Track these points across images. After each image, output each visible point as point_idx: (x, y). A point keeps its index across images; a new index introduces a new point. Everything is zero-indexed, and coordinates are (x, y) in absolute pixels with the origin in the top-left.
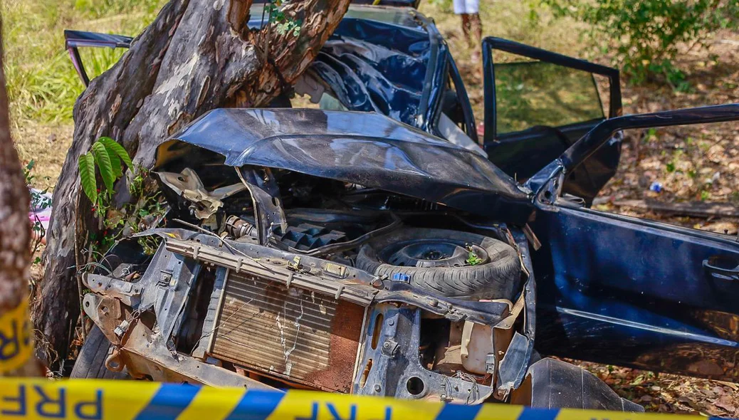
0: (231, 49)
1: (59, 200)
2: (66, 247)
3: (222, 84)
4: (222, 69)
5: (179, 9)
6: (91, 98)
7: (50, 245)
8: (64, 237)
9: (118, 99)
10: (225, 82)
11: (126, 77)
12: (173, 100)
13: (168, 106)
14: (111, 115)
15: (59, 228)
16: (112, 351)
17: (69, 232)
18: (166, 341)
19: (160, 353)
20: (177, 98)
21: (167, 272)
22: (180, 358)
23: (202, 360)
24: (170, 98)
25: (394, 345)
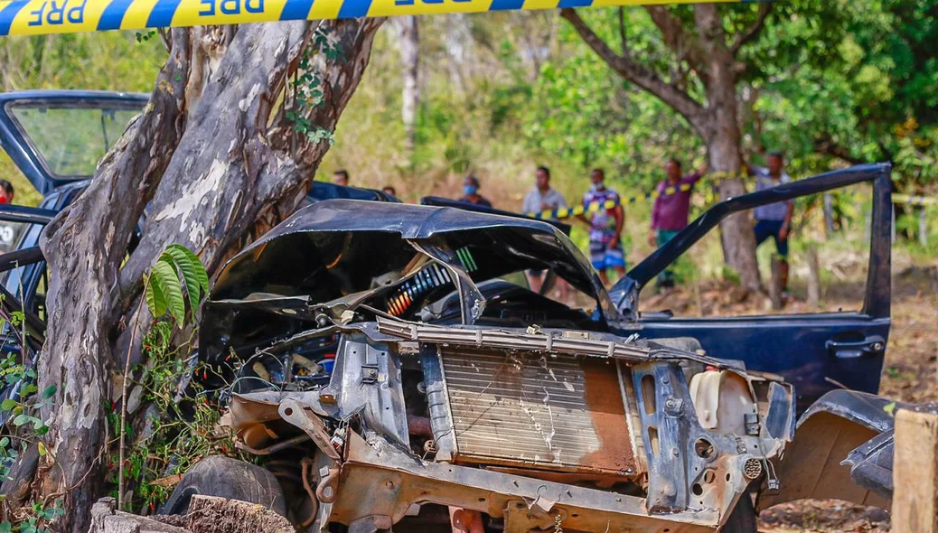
0: (264, 158)
1: (58, 356)
2: (90, 415)
3: (255, 200)
4: (255, 182)
5: (156, 125)
6: (78, 226)
7: (60, 416)
8: (86, 401)
9: (112, 229)
10: (258, 199)
11: (117, 200)
12: (194, 223)
13: (188, 231)
14: (107, 247)
15: (78, 388)
16: (327, 472)
17: (92, 393)
18: (407, 442)
19: (398, 461)
20: (201, 220)
21: (372, 367)
22: (425, 463)
23: (451, 463)
24: (189, 221)
25: (679, 402)
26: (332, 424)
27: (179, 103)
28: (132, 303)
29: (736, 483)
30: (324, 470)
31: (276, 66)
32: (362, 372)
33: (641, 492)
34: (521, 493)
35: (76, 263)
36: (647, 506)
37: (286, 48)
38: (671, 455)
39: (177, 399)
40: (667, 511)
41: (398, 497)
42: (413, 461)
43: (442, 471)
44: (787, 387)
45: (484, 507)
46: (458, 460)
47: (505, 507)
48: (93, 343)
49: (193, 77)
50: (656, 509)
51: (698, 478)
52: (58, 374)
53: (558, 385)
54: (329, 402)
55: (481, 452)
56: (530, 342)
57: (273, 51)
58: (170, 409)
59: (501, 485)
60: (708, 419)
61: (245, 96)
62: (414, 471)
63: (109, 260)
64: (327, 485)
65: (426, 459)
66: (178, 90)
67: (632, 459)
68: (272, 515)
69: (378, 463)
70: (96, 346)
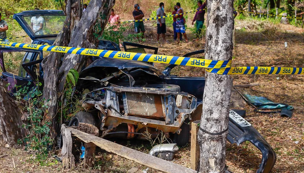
0: (88, 45)
1: (47, 90)
2: (55, 103)
5: (64, 36)
8: (54, 100)
9: (57, 61)
11: (57, 55)
13: (73, 62)
14: (56, 66)
15: (52, 97)
16: (104, 118)
17: (55, 98)
18: (119, 112)
19: (117, 115)
20: (75, 59)
21: (112, 96)
22: (123, 116)
23: (127, 115)
24: (73, 59)
25: (172, 103)
26: (104, 108)
27: (69, 30)
28: (61, 77)
29: (183, 119)
30: (103, 117)
31: (91, 24)
32: (110, 98)
33: (164, 120)
34: (141, 121)
35: (50, 70)
36: (165, 123)
37: (93, 20)
38: (170, 113)
39: (72, 98)
40: (169, 124)
41: (117, 121)
42: (120, 115)
43: (126, 117)
44: (196, 98)
45: (134, 123)
46: (129, 115)
47: (138, 123)
48: (55, 87)
49: (72, 24)
50: (167, 124)
51: (176, 118)
52: (48, 94)
53: (149, 99)
54: (104, 104)
55: (133, 113)
56: (143, 92)
57: (90, 21)
58: (70, 99)
59: (137, 120)
60: (180, 104)
61: (84, 31)
62: (120, 117)
63: (56, 68)
64: (104, 120)
65: (123, 115)
66: (69, 27)
67: (163, 114)
68: (94, 127)
69: (114, 116)
70: (55, 88)
